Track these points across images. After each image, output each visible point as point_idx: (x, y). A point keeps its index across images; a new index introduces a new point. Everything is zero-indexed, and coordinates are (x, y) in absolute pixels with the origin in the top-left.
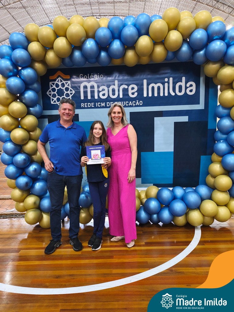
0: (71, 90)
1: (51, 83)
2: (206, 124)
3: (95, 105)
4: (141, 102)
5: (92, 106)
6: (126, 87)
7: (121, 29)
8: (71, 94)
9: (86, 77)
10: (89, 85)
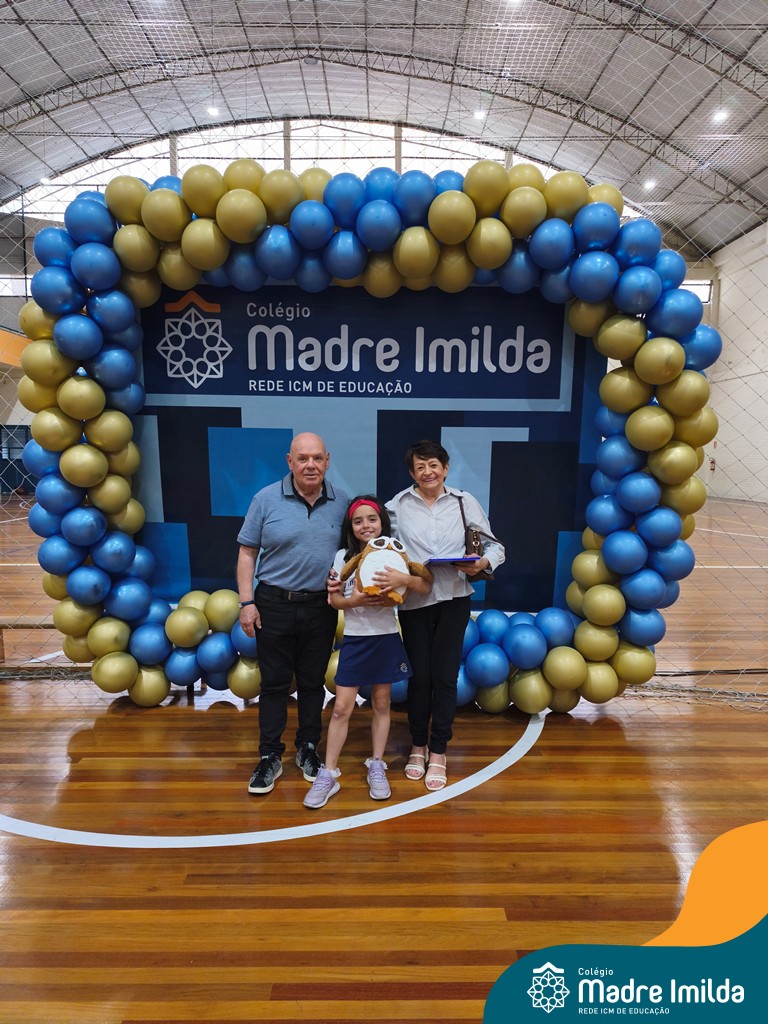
0: (222, 345)
1: (168, 322)
2: (574, 448)
3: (285, 386)
4: (408, 386)
5: (278, 390)
6: (370, 344)
7: (359, 205)
8: (223, 353)
9: (263, 313)
10: (271, 334)
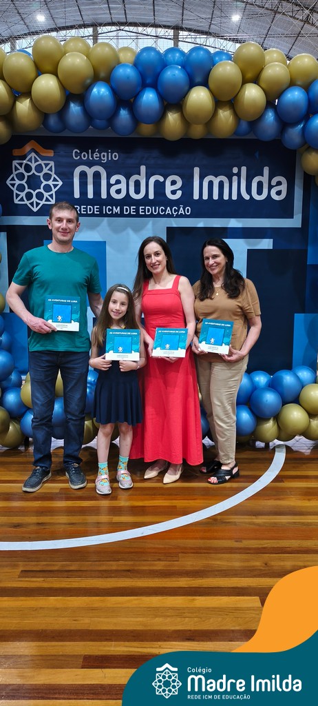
0: (55, 180)
1: (15, 163)
3: (101, 210)
4: (188, 210)
5: (95, 213)
6: (161, 179)
8: (55, 186)
9: (84, 156)
10: (90, 172)
